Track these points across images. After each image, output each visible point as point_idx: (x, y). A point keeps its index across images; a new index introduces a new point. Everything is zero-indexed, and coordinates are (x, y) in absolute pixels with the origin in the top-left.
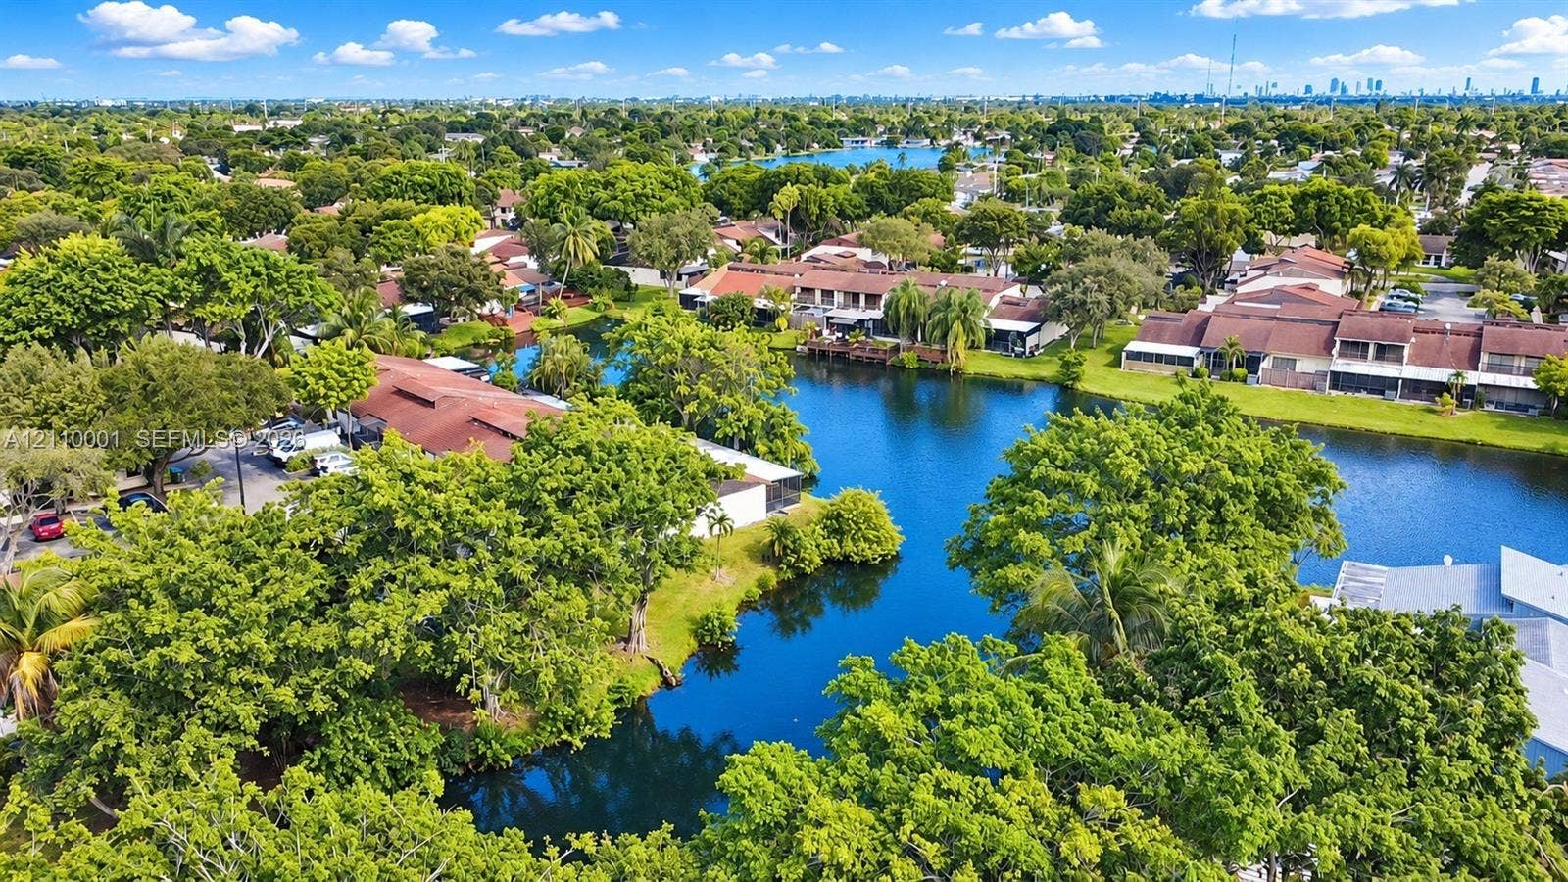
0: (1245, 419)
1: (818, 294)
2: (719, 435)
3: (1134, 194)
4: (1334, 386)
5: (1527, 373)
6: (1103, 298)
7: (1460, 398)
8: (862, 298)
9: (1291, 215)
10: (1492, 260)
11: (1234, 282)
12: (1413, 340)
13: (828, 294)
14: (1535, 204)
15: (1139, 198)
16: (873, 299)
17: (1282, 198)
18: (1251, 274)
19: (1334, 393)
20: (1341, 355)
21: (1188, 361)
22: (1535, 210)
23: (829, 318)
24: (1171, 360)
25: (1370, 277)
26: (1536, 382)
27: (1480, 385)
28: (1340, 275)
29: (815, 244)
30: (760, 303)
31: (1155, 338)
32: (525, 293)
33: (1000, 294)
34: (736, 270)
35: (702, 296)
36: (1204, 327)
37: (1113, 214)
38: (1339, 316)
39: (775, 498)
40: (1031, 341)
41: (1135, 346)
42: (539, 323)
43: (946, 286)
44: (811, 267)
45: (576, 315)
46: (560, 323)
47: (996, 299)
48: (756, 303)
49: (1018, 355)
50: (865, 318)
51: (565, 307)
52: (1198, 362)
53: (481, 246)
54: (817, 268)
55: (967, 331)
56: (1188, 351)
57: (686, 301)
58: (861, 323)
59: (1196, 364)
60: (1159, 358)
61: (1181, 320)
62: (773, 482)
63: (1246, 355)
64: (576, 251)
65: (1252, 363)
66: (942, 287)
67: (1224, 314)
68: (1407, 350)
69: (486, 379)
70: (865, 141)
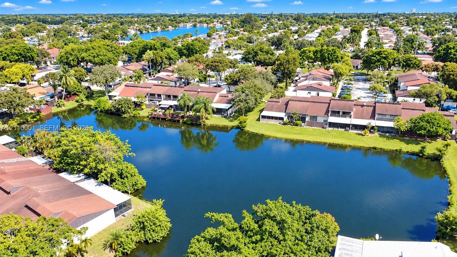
1: (156, 96)
2: (99, 180)
3: (265, 50)
4: (330, 126)
5: (391, 121)
7: (370, 130)
8: (172, 97)
9: (313, 57)
12: (353, 109)
13: (159, 96)
16: (175, 97)
17: (310, 52)
18: (302, 79)
19: (330, 129)
20: (331, 115)
21: (282, 119)
23: (160, 105)
24: (276, 118)
26: (394, 123)
27: (377, 126)
28: (329, 79)
29: (159, 72)
31: (271, 110)
32: (50, 98)
33: (219, 93)
34: (127, 86)
35: (116, 96)
36: (287, 104)
37: (257, 57)
38: (330, 101)
39: (120, 209)
40: (229, 112)
41: (264, 113)
42: (55, 110)
43: (201, 92)
44: (154, 85)
45: (70, 104)
46: (63, 108)
47: (218, 95)
48: (134, 99)
49: (225, 117)
50: (172, 104)
51: (65, 103)
52: (286, 119)
53: (39, 75)
54: (156, 85)
55: (206, 110)
56: (282, 115)
57: (110, 97)
58: (171, 106)
59: (285, 120)
60: (272, 118)
61: (279, 102)
62: (117, 205)
63: (301, 116)
64: (66, 83)
65: (303, 119)
66: (199, 92)
67: (293, 100)
68: (352, 113)
69: (14, 149)
70: (187, 25)
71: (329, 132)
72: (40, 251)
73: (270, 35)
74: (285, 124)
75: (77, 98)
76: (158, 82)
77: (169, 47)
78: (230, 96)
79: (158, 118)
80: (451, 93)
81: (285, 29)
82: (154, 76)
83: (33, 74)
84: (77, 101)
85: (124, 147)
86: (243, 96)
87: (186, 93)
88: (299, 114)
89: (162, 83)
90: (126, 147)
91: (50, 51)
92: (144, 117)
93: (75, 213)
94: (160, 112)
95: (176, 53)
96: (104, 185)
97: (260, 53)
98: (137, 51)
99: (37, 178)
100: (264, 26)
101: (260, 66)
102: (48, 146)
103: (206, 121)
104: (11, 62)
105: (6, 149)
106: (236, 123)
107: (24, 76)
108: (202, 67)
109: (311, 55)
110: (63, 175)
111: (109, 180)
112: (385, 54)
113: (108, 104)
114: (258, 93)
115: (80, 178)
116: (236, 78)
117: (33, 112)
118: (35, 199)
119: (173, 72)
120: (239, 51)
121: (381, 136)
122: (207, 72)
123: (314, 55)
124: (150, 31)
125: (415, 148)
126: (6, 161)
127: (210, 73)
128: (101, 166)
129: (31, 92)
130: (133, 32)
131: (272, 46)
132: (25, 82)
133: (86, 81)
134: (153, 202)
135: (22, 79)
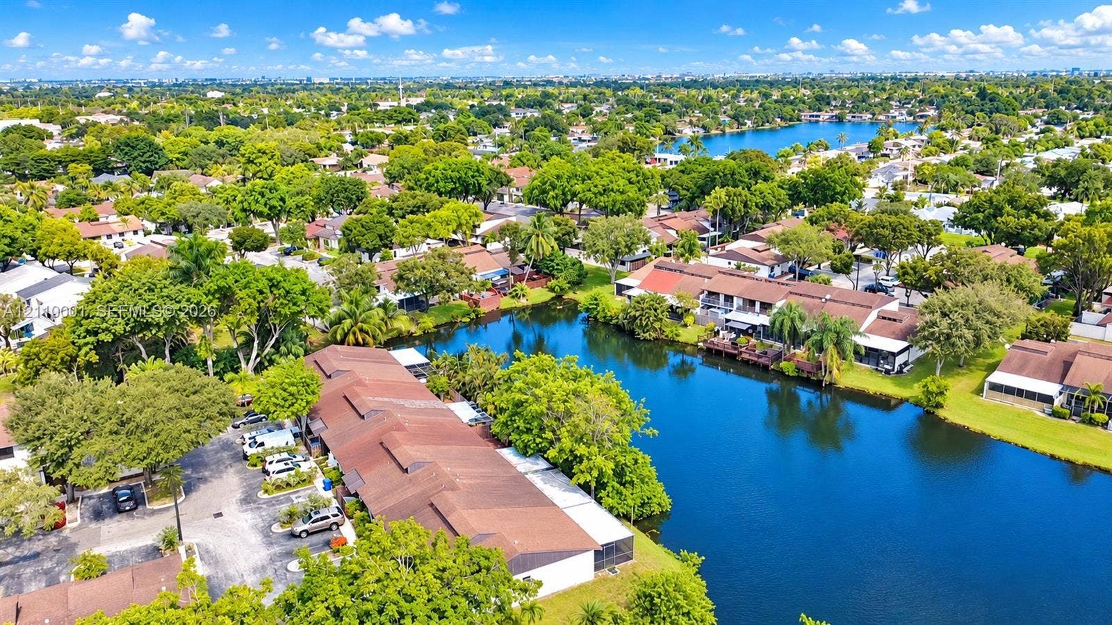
1: (722, 298)
6: (969, 335)
8: (758, 305)
13: (729, 298)
16: (766, 306)
21: (1048, 399)
23: (728, 321)
24: (1031, 395)
29: (736, 237)
31: (1019, 371)
32: (499, 277)
33: (877, 310)
34: (660, 268)
35: (632, 287)
36: (1067, 365)
37: (1000, 220)
39: (608, 555)
40: (900, 360)
41: (998, 377)
42: (506, 303)
43: (830, 300)
44: (720, 272)
45: (537, 295)
46: (523, 302)
47: (873, 315)
48: (671, 300)
49: (888, 372)
50: (757, 323)
51: (528, 290)
52: (1060, 401)
53: (486, 226)
54: (724, 273)
55: (840, 348)
56: (1051, 389)
57: (621, 289)
58: (753, 328)
59: (1057, 403)
60: (1020, 393)
61: (1045, 352)
62: (602, 546)
63: (1108, 401)
66: (826, 300)
67: (1089, 354)
69: (423, 380)
70: (819, 116)
72: (450, 612)
73: (1050, 156)
74: (1055, 414)
75: (553, 282)
76: (730, 263)
77: (767, 179)
78: (907, 321)
79: (719, 353)
81: (1098, 137)
82: (723, 248)
83: (477, 223)
84: (552, 290)
85: (635, 414)
86: (944, 324)
87: (794, 300)
88: (1103, 394)
89: (738, 268)
90: (640, 413)
91: (511, 173)
92: (687, 344)
93: (516, 542)
94: (725, 338)
95: (782, 194)
96: (582, 492)
97: (1008, 208)
99: (455, 449)
100: (1033, 126)
101: (1003, 244)
104: (440, 194)
105: (410, 377)
106: (914, 391)
107: (460, 225)
108: (842, 234)
110: (507, 453)
111: (593, 485)
113: (614, 305)
114: (987, 322)
115: (536, 468)
116: (931, 274)
118: (448, 494)
119: (770, 241)
120: (951, 197)
122: (853, 249)
124: (728, 130)
126: (407, 404)
127: (862, 251)
128: (581, 450)
129: (468, 262)
130: (688, 132)
131: (1050, 186)
132: (459, 237)
133: (576, 246)
134: (679, 554)
135: (455, 232)
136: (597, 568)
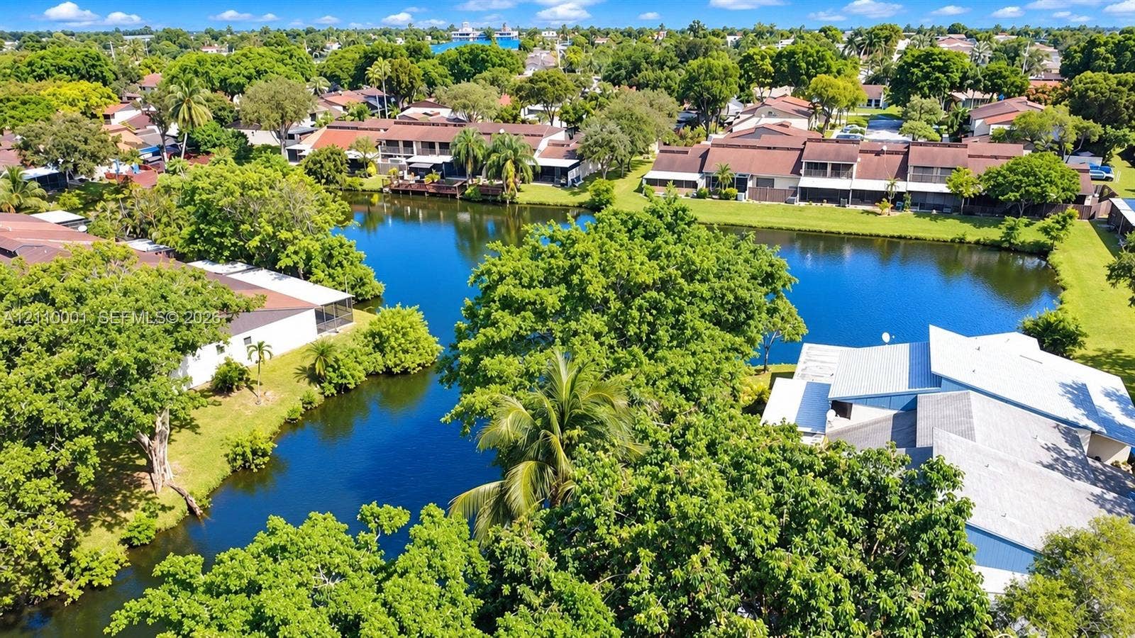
0: (710, 227)
1: (401, 144)
2: (281, 264)
3: (656, 58)
4: (802, 199)
5: (942, 180)
7: (893, 202)
8: (437, 147)
9: (771, 69)
10: (915, 99)
11: (730, 123)
12: (859, 160)
13: (408, 144)
14: (943, 57)
15: (659, 62)
16: (445, 146)
18: (743, 117)
19: (803, 204)
20: (806, 174)
21: (694, 185)
22: (944, 62)
23: (410, 163)
24: (680, 184)
25: (829, 116)
26: (949, 188)
27: (910, 192)
28: (807, 115)
30: (352, 154)
31: (669, 169)
32: (151, 155)
33: (548, 138)
34: (332, 127)
35: (305, 150)
36: (704, 156)
37: (640, 75)
38: (805, 144)
39: (328, 319)
40: (572, 174)
41: (653, 175)
44: (395, 123)
47: (545, 142)
49: (563, 185)
50: (439, 162)
52: (702, 184)
54: (400, 123)
55: (518, 170)
56: (695, 177)
57: (293, 153)
58: (436, 167)
59: (700, 187)
61: (687, 152)
62: (321, 306)
63: (735, 177)
64: (191, 116)
65: (741, 184)
67: (719, 145)
68: (855, 167)
71: (801, 209)
74: (700, 196)
75: (215, 157)
77: (427, 58)
78: (573, 145)
79: (406, 192)
80: (1087, 128)
83: (109, 112)
87: (471, 130)
88: (732, 171)
92: (372, 192)
94: (411, 179)
95: (444, 70)
96: (290, 277)
97: (644, 65)
98: (351, 66)
102: (159, 221)
103: (518, 194)
106: (587, 197)
109: (767, 65)
110: (199, 264)
111: (301, 271)
112: (941, 60)
115: (238, 269)
117: (114, 181)
121: (918, 215)
123: (773, 65)
125: (994, 234)
136: (320, 331)
